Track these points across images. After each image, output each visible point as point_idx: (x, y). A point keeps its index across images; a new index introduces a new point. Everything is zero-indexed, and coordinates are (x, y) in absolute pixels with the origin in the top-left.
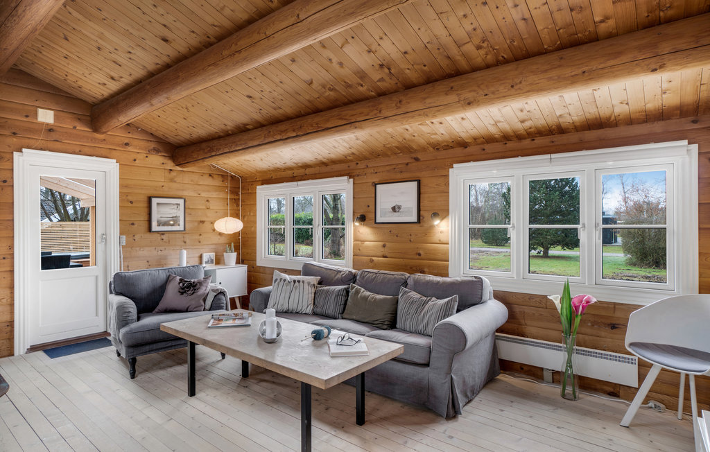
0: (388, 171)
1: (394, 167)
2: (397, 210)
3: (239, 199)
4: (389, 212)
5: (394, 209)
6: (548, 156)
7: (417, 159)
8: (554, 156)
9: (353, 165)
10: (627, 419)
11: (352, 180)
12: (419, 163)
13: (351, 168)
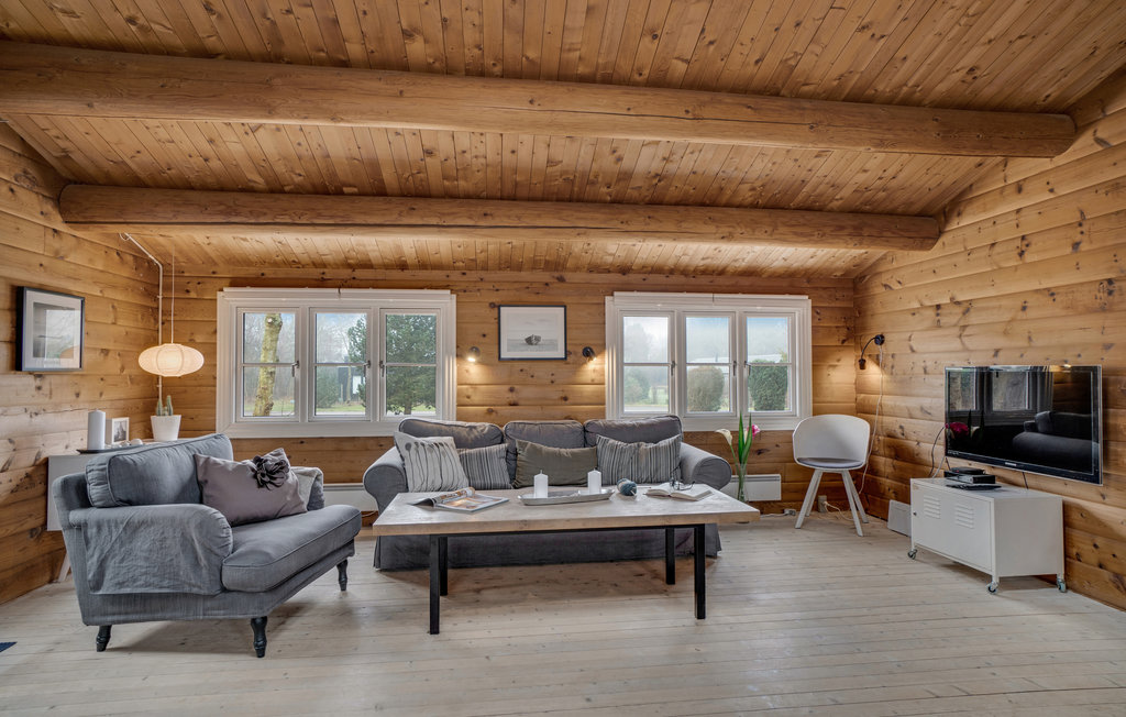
0: (516, 289)
1: (527, 285)
2: (534, 342)
3: (158, 308)
4: (523, 344)
5: (529, 341)
6: (711, 295)
7: (561, 280)
8: (716, 296)
9: (455, 276)
10: (798, 524)
11: (454, 296)
12: (564, 285)
13: (452, 278)
